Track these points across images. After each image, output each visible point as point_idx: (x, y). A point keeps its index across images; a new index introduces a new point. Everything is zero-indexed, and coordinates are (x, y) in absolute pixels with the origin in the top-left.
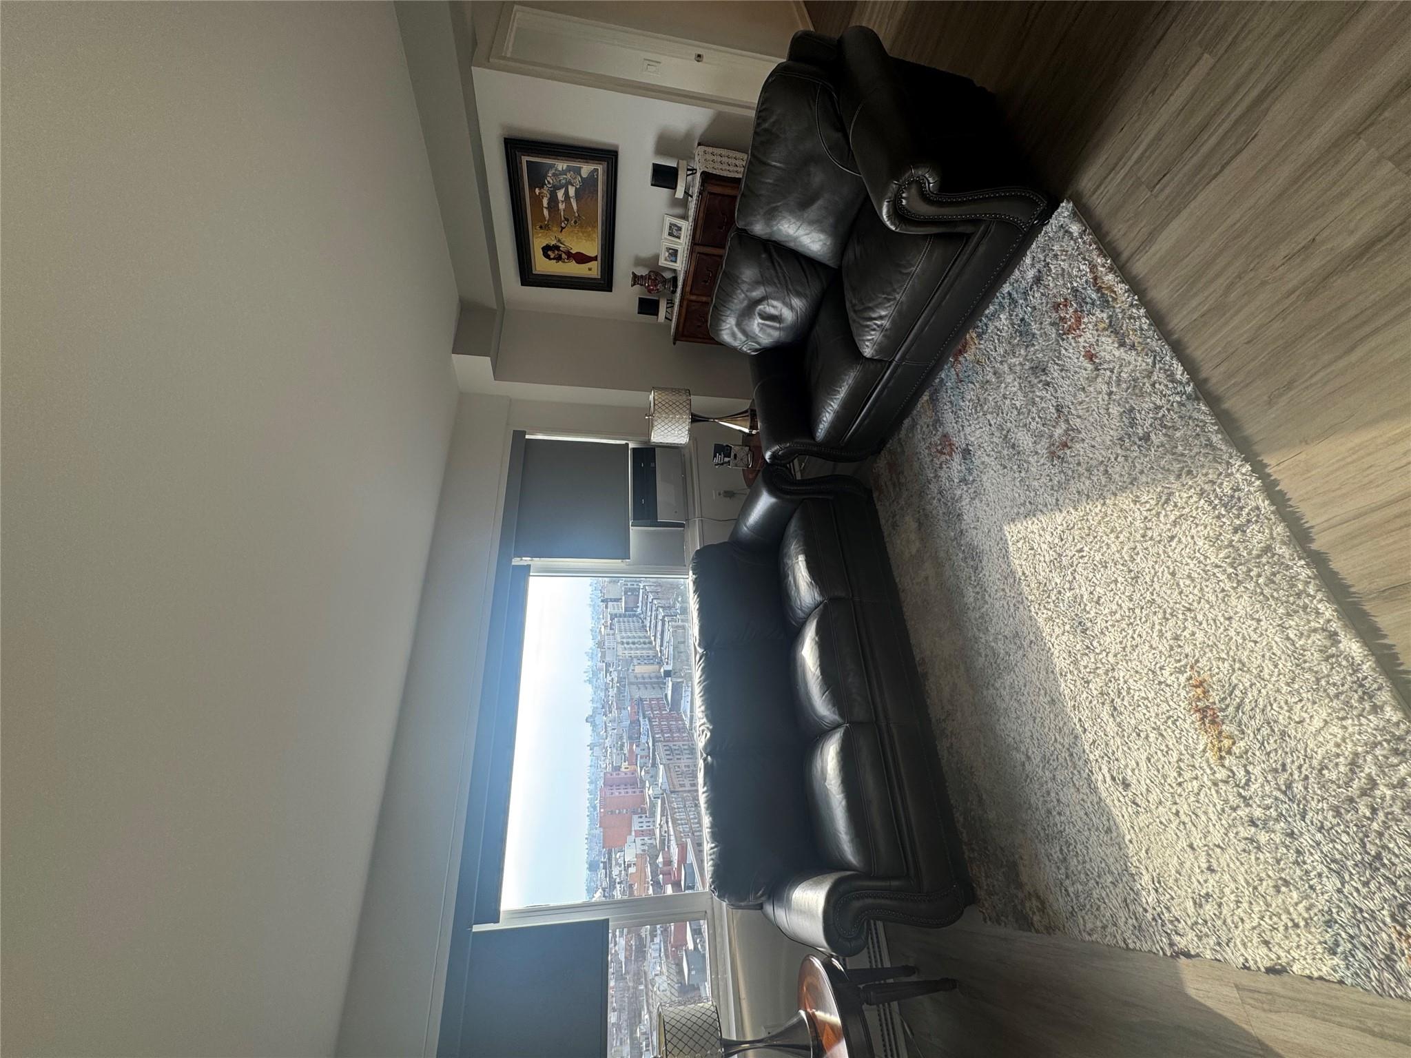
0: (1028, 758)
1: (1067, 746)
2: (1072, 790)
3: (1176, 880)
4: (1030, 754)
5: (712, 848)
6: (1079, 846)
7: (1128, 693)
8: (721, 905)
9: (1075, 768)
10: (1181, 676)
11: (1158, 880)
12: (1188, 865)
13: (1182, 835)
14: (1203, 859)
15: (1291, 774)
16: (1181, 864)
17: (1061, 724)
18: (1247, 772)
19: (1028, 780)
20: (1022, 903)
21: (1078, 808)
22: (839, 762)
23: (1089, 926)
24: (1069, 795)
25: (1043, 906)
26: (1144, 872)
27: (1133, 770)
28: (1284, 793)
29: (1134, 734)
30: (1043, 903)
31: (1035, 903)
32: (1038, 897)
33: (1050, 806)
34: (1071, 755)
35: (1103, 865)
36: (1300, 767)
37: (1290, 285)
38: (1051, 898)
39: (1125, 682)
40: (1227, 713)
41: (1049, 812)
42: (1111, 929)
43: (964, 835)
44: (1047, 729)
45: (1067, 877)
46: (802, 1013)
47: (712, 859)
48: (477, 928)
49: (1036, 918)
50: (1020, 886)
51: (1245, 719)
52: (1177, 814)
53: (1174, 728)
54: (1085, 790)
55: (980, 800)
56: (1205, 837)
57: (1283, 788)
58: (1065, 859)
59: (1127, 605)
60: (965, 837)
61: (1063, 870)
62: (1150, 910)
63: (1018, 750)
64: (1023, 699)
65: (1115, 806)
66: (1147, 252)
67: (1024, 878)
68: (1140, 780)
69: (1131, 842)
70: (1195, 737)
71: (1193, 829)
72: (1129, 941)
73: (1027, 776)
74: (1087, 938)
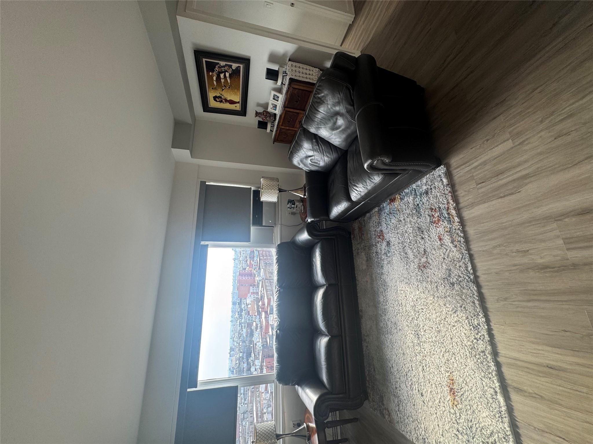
0: (392, 367)
1: (406, 371)
2: (405, 386)
3: (432, 432)
4: (393, 366)
5: (277, 366)
6: (404, 404)
7: (429, 367)
8: (279, 386)
9: (407, 379)
10: (446, 373)
11: (426, 430)
12: (436, 430)
13: (436, 420)
14: (441, 432)
15: (473, 424)
16: (434, 428)
17: (405, 363)
18: (460, 415)
19: (391, 374)
20: (383, 410)
21: (406, 392)
22: (325, 350)
23: (402, 429)
24: (403, 386)
25: (389, 415)
26: (423, 424)
27: (425, 392)
28: (469, 429)
29: (428, 382)
30: (389, 414)
31: (387, 412)
32: (388, 411)
33: (397, 386)
34: (407, 375)
35: (410, 414)
36: (476, 424)
37: (516, 262)
38: (392, 414)
39: (429, 363)
40: (458, 394)
41: (396, 388)
42: (409, 433)
43: (368, 378)
44: (400, 362)
45: (398, 411)
46: (305, 424)
47: (277, 370)
48: (189, 390)
49: (387, 416)
50: (383, 404)
51: (463, 399)
52: (436, 413)
53: (441, 388)
54: (409, 388)
55: (374, 370)
56: (443, 425)
57: (469, 427)
58: (399, 405)
59: (434, 339)
60: (368, 379)
61: (397, 408)
62: (422, 436)
63: (389, 362)
64: (394, 347)
65: (417, 399)
66: (469, 210)
67: (385, 402)
68: (427, 397)
69: (420, 412)
70: (447, 395)
71: (440, 421)
72: (414, 441)
73: (391, 372)
74: (401, 432)
